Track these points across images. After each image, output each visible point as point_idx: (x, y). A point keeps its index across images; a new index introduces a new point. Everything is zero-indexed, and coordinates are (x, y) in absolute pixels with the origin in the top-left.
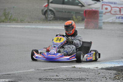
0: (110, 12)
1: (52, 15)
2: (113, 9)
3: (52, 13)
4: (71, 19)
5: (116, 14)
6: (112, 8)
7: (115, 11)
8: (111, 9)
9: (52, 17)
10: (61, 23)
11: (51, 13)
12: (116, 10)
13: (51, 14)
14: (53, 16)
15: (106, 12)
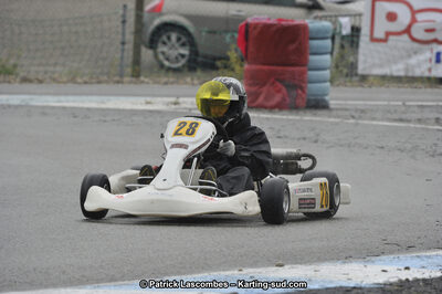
0: (408, 31)
1: (183, 45)
2: (420, 17)
3: (184, 39)
4: (219, 63)
5: (436, 41)
6: (414, 12)
7: (429, 26)
8: (414, 20)
9: (183, 56)
10: (166, 83)
11: (179, 39)
12: (433, 21)
13: (177, 45)
14: (185, 51)
15: (388, 34)
